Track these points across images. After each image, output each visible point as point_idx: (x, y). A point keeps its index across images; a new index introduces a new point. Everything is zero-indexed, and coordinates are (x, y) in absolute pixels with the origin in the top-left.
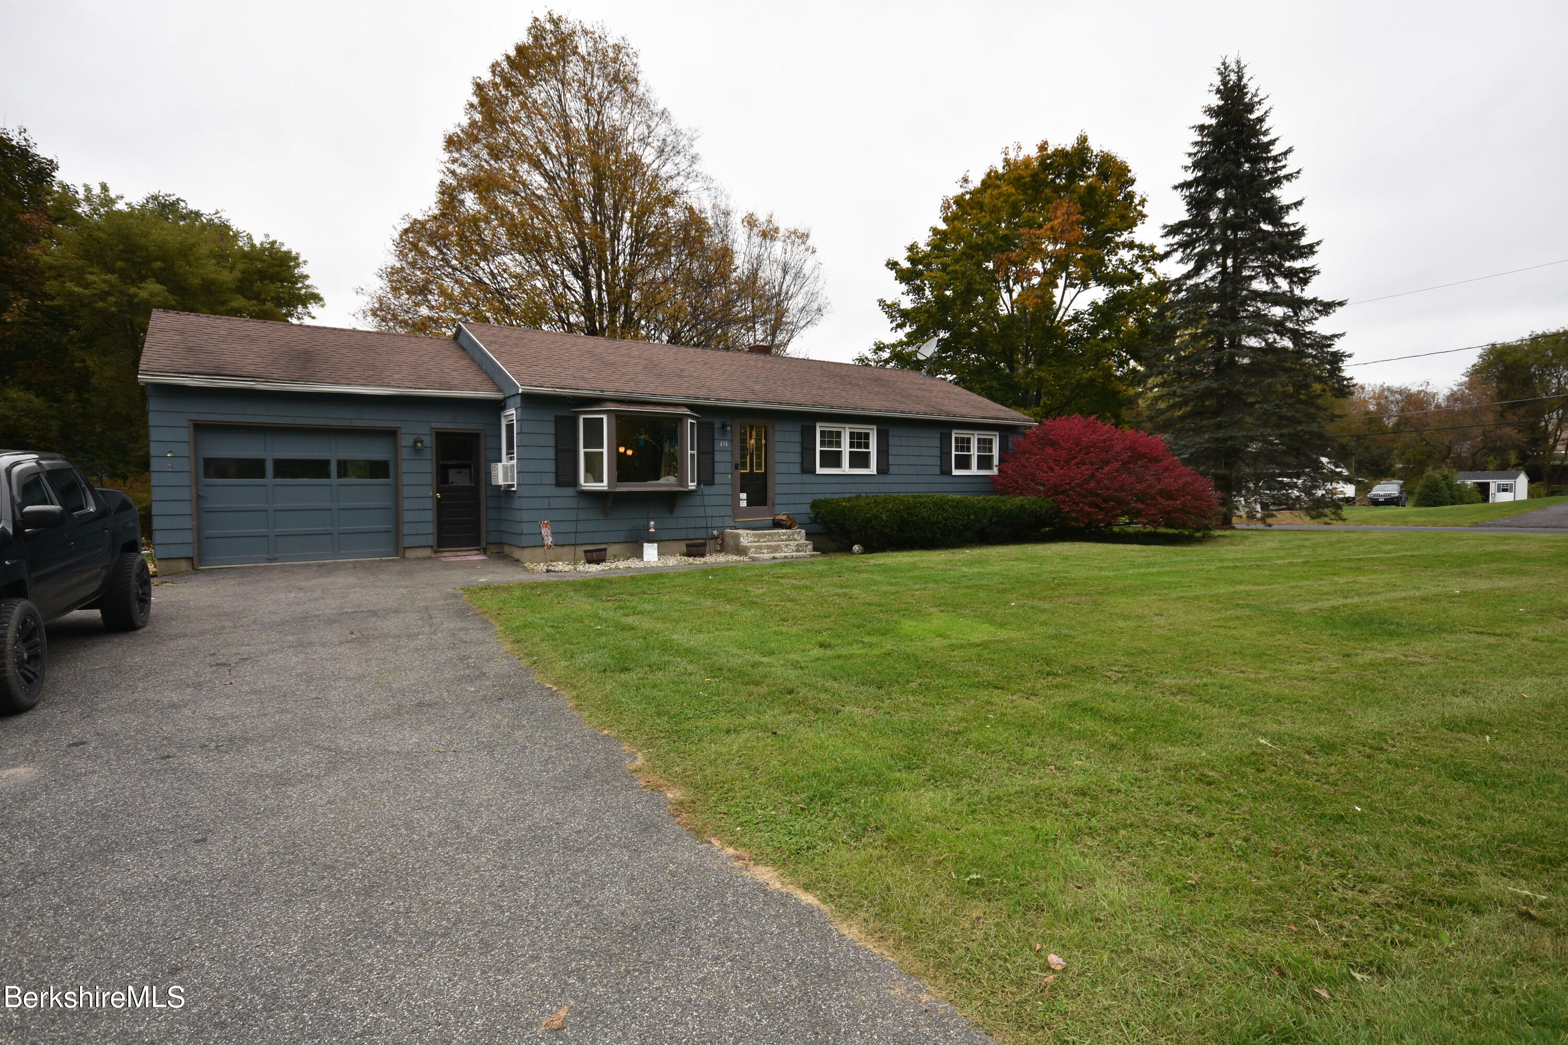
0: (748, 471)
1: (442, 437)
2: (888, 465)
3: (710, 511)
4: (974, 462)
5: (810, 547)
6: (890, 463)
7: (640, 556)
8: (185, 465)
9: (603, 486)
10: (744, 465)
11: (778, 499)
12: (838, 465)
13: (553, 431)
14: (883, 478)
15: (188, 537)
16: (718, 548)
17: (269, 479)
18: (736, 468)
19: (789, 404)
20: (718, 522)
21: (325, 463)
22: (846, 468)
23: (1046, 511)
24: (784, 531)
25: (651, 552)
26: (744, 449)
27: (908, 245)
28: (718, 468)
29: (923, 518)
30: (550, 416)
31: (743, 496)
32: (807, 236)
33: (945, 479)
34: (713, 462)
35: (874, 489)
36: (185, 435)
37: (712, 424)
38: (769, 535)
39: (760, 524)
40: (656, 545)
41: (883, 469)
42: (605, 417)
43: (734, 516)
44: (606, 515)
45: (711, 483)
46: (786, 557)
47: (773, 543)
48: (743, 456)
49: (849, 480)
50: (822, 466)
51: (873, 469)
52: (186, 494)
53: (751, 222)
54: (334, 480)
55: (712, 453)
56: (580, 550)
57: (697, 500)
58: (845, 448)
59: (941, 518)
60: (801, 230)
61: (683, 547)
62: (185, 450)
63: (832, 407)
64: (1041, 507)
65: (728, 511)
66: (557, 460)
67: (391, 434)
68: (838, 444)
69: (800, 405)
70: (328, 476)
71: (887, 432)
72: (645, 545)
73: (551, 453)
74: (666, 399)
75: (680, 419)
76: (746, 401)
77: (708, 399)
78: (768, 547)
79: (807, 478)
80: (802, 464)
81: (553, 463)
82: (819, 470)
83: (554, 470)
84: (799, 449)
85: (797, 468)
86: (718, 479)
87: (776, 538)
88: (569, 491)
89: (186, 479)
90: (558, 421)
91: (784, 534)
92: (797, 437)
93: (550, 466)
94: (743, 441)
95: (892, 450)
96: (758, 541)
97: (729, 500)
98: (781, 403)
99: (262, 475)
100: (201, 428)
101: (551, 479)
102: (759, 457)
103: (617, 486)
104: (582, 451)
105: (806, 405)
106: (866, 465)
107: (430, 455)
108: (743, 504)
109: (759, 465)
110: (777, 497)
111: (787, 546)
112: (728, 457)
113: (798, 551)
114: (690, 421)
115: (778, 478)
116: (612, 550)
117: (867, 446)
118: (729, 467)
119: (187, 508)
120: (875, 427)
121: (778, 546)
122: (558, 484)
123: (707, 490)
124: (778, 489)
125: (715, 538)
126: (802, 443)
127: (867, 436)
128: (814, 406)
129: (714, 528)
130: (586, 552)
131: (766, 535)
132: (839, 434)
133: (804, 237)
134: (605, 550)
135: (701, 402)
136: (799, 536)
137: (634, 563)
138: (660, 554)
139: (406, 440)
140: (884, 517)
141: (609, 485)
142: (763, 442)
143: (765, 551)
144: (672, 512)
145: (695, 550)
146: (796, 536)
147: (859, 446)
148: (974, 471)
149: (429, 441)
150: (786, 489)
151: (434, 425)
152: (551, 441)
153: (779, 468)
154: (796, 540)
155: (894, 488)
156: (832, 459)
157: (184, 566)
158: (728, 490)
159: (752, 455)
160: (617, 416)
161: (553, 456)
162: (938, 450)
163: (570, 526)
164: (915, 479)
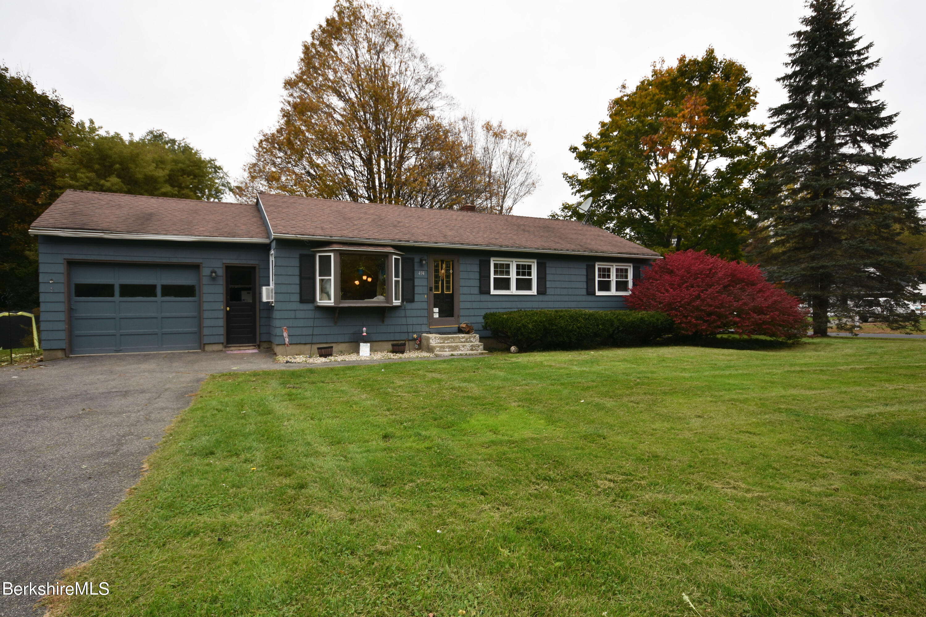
0: (440, 292)
1: (229, 268)
2: (546, 288)
3: (410, 321)
4: (613, 286)
5: (481, 347)
6: (547, 286)
7: (357, 351)
8: (62, 288)
9: (331, 302)
10: (437, 288)
11: (462, 313)
12: (508, 288)
13: (298, 265)
14: (541, 298)
15: (63, 335)
16: (417, 346)
17: (117, 297)
18: (431, 289)
19: (469, 244)
20: (417, 328)
21: (154, 287)
22: (513, 290)
23: (662, 323)
24: (463, 335)
25: (365, 349)
26: (437, 276)
27: (585, 136)
28: (417, 290)
29: (562, 327)
30: (296, 254)
31: (436, 310)
32: (525, 135)
33: (590, 298)
34: (414, 286)
35: (535, 305)
36: (62, 268)
37: (413, 259)
38: (451, 338)
39: (448, 330)
40: (369, 344)
41: (542, 291)
42: (332, 255)
43: (429, 324)
44: (336, 323)
45: (412, 300)
46: (461, 355)
47: (453, 344)
48: (436, 282)
49: (516, 299)
50: (495, 288)
51: (534, 291)
52: (62, 307)
53: (488, 127)
54: (159, 298)
55: (413, 279)
56: (315, 347)
57: (402, 313)
58: (513, 276)
59: (575, 327)
60: (521, 131)
61: (389, 346)
62: (62, 278)
63: (501, 246)
64: (658, 320)
65: (425, 320)
66: (301, 285)
67: (196, 267)
68: (508, 273)
69: (477, 245)
70: (155, 296)
71: (545, 264)
72: (361, 344)
73: (297, 280)
74: (377, 242)
75: (387, 255)
76: (436, 243)
77: (408, 241)
78: (450, 347)
79: (484, 297)
80: (480, 287)
81: (298, 287)
82: (493, 292)
83: (298, 291)
84: (477, 276)
85: (476, 290)
86: (417, 298)
87: (457, 340)
88: (310, 306)
89: (62, 298)
90: (302, 257)
91: (463, 338)
92: (476, 268)
93: (296, 289)
94: (437, 271)
95: (549, 277)
96: (444, 343)
97: (425, 313)
98: (462, 244)
99: (112, 295)
100: (73, 264)
101: (297, 297)
102: (448, 282)
103: (340, 303)
104: (318, 278)
106: (530, 288)
107: (222, 281)
108: (436, 316)
109: (448, 288)
110: (461, 310)
111: (463, 346)
112: (425, 283)
113: (472, 350)
114: (394, 257)
115: (462, 298)
116: (336, 348)
117: (530, 274)
118: (425, 290)
119: (62, 317)
120: (535, 261)
121: (457, 346)
122: (302, 301)
123: (408, 306)
124: (462, 305)
125: (414, 340)
126: (480, 272)
127: (530, 267)
128: (487, 245)
129: (414, 333)
130: (318, 349)
131: (449, 338)
132: (508, 266)
133: (523, 136)
134: (332, 347)
135: (403, 243)
136: (475, 339)
137: (353, 357)
138: (371, 350)
139: (206, 272)
140: (530, 326)
141: (335, 302)
142: (451, 271)
143: (447, 350)
144: (383, 321)
145: (398, 348)
146: (472, 339)
147: (524, 274)
148: (613, 292)
149: (221, 272)
150: (468, 305)
151: (225, 261)
152: (297, 271)
153: (463, 290)
154: (471, 342)
155: (551, 305)
156: (503, 284)
157: (60, 354)
158: (425, 305)
159: (443, 281)
160: (341, 253)
161: (298, 282)
162: (585, 277)
163: (309, 331)
164: (566, 298)
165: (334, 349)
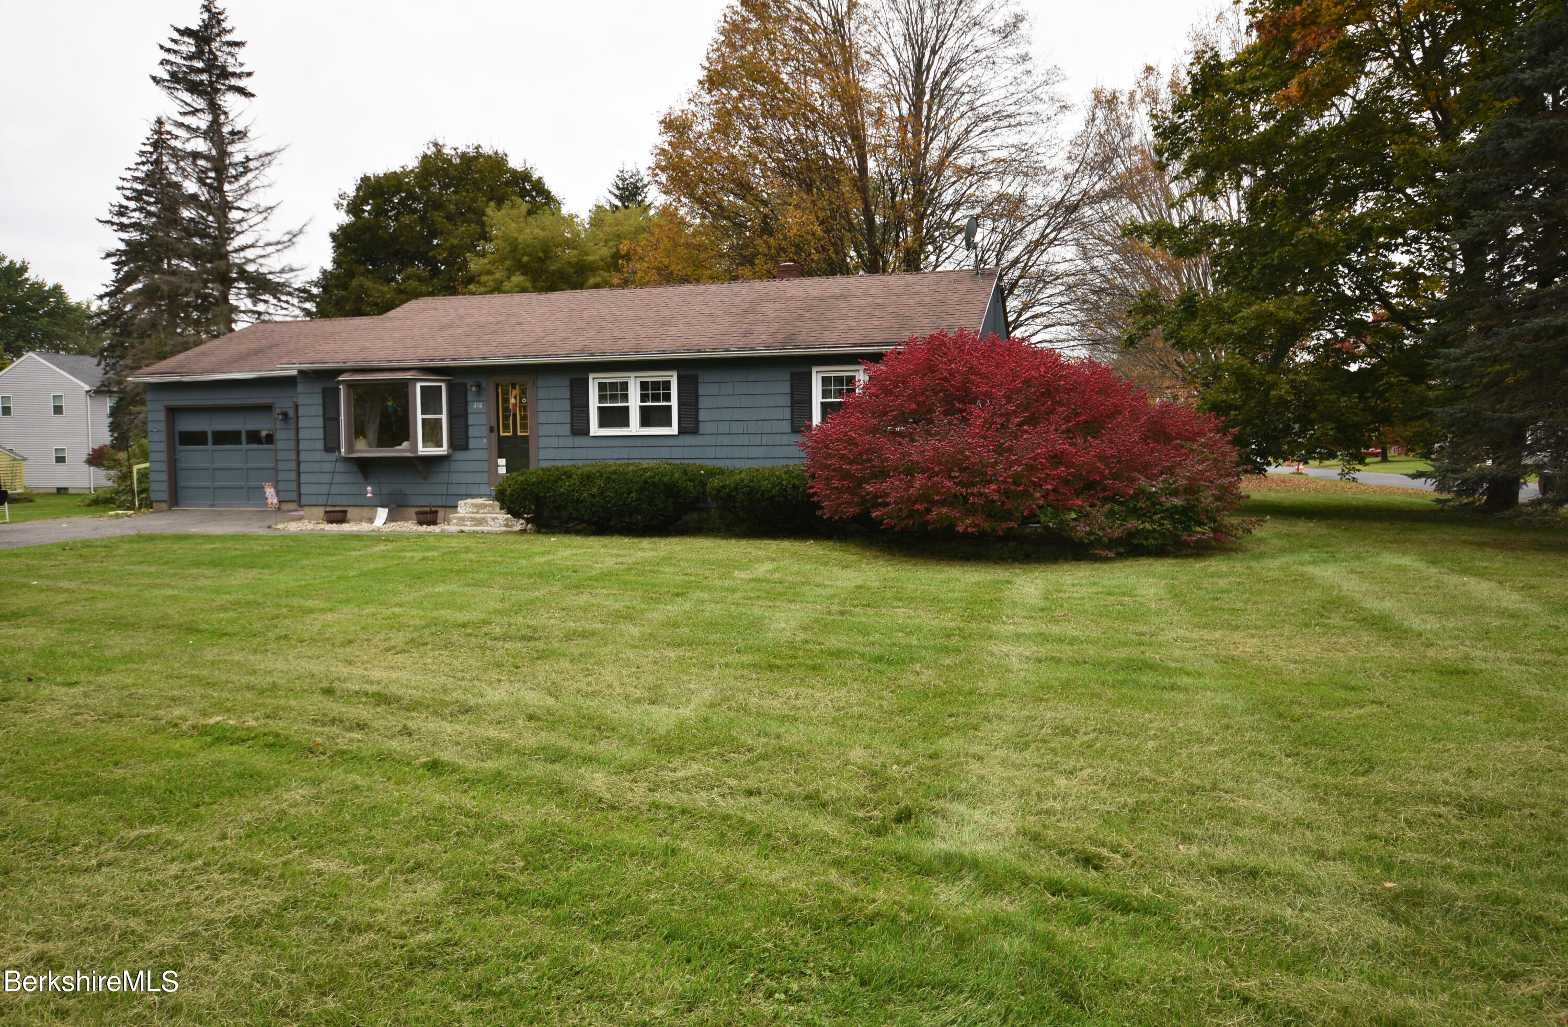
0: (510, 434)
2: (695, 422)
6: (701, 418)
7: (371, 520)
8: (163, 437)
9: (342, 452)
12: (624, 423)
13: (321, 402)
14: (689, 440)
15: (168, 487)
17: (209, 446)
18: (492, 430)
20: (473, 490)
21: (239, 433)
22: (635, 427)
25: (381, 516)
26: (505, 409)
28: (472, 432)
30: (318, 388)
31: (502, 462)
34: (467, 426)
35: (678, 453)
36: (162, 416)
37: (466, 386)
40: (388, 510)
41: (689, 427)
42: (341, 387)
43: (490, 484)
44: (365, 479)
45: (465, 447)
49: (639, 443)
50: (599, 425)
51: (674, 430)
54: (244, 446)
55: (465, 415)
56: (324, 510)
57: (448, 466)
58: (634, 403)
61: (414, 514)
62: (162, 426)
65: (486, 478)
66: (325, 428)
67: (268, 408)
68: (625, 397)
70: (240, 443)
71: (696, 377)
72: (377, 510)
73: (321, 422)
75: (406, 384)
79: (580, 441)
80: (572, 424)
81: (322, 431)
82: (595, 429)
83: (323, 437)
84: (567, 405)
85: (566, 430)
86: (472, 443)
88: (333, 456)
89: (162, 447)
90: (326, 392)
92: (564, 393)
93: (321, 434)
95: (703, 402)
96: (477, 513)
97: (485, 466)
99: (206, 443)
100: (173, 412)
101: (322, 445)
102: (524, 418)
105: (557, 356)
106: (669, 424)
107: (293, 424)
108: (503, 470)
110: (541, 462)
112: (483, 420)
114: (418, 384)
115: (543, 442)
116: (352, 512)
117: (665, 398)
118: (485, 431)
119: (164, 467)
120: (675, 374)
122: (327, 449)
123: (460, 455)
124: (542, 454)
126: (572, 399)
127: (664, 385)
130: (326, 512)
132: (625, 386)
134: (346, 512)
138: (391, 519)
141: (345, 452)
142: (526, 400)
144: (426, 478)
145: (426, 518)
147: (656, 398)
149: (292, 413)
150: (552, 454)
152: (320, 411)
153: (543, 430)
155: (710, 453)
156: (616, 417)
157: (164, 506)
158: (484, 455)
159: (515, 415)
160: (350, 385)
161: (321, 425)
162: (789, 397)
163: (324, 489)
164: (745, 440)
165: (349, 516)
